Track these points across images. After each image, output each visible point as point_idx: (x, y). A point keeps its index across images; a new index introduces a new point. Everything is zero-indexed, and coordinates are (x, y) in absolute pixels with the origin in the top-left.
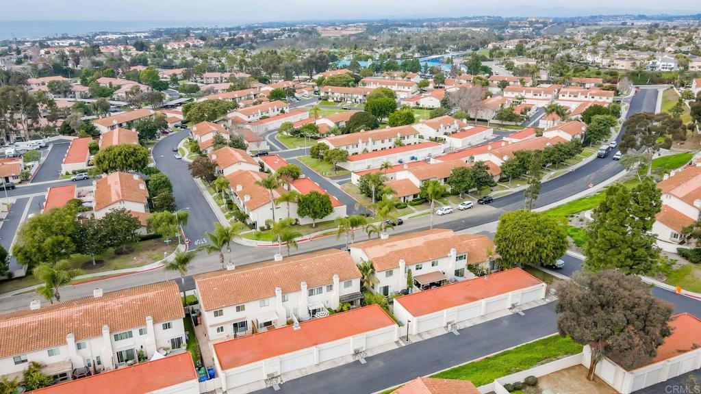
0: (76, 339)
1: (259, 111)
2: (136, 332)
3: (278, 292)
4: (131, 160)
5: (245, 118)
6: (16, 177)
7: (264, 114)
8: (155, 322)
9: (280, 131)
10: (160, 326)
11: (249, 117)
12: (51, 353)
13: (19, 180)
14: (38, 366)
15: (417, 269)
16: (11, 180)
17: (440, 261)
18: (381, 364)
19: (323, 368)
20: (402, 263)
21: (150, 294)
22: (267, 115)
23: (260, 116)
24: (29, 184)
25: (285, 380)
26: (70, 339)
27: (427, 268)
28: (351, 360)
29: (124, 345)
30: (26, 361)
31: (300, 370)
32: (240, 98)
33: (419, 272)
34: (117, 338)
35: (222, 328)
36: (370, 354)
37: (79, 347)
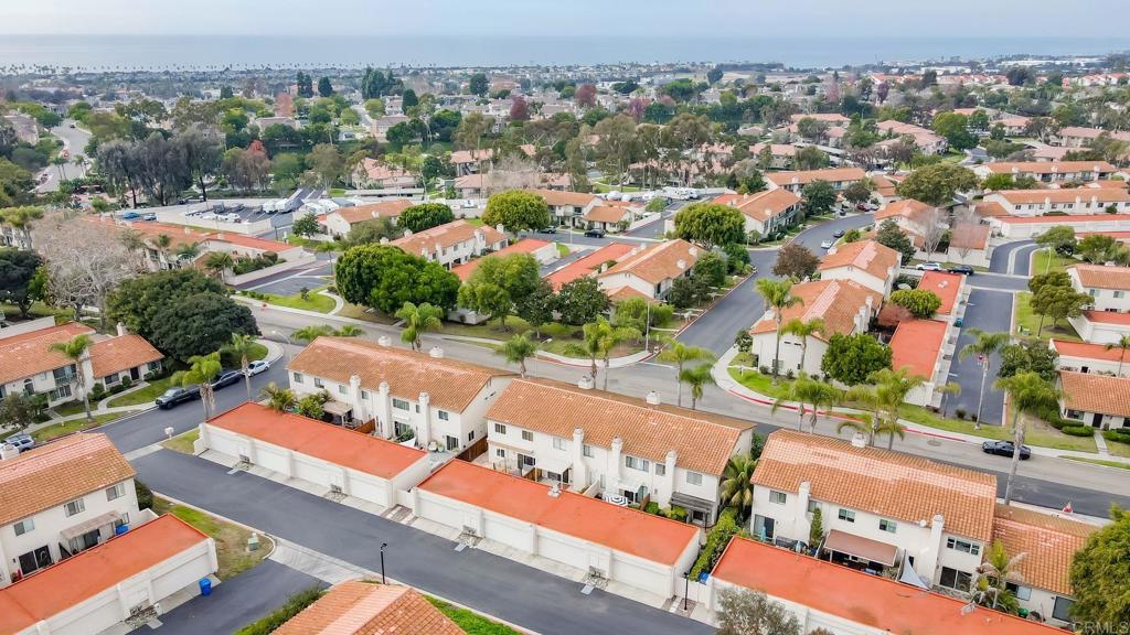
0: (363, 384)
1: (1047, 201)
2: (412, 405)
3: (578, 436)
4: (711, 228)
5: (1010, 208)
6: (613, 225)
7: (1060, 208)
8: (432, 403)
9: (1042, 241)
10: (435, 411)
11: (1018, 207)
12: (342, 390)
13: (615, 229)
14: (327, 398)
15: (841, 517)
16: (608, 226)
17: (901, 527)
18: (601, 608)
19: (535, 564)
20: (804, 490)
21: (457, 372)
22: (1065, 211)
23: (1047, 208)
24: (621, 237)
25: (481, 546)
26: (355, 381)
27: (865, 526)
28: (577, 578)
29: (401, 416)
30: (323, 387)
31: (510, 547)
32: (1064, 174)
33: (844, 526)
34: (396, 404)
35: (503, 451)
36: (610, 589)
37: (363, 395)
